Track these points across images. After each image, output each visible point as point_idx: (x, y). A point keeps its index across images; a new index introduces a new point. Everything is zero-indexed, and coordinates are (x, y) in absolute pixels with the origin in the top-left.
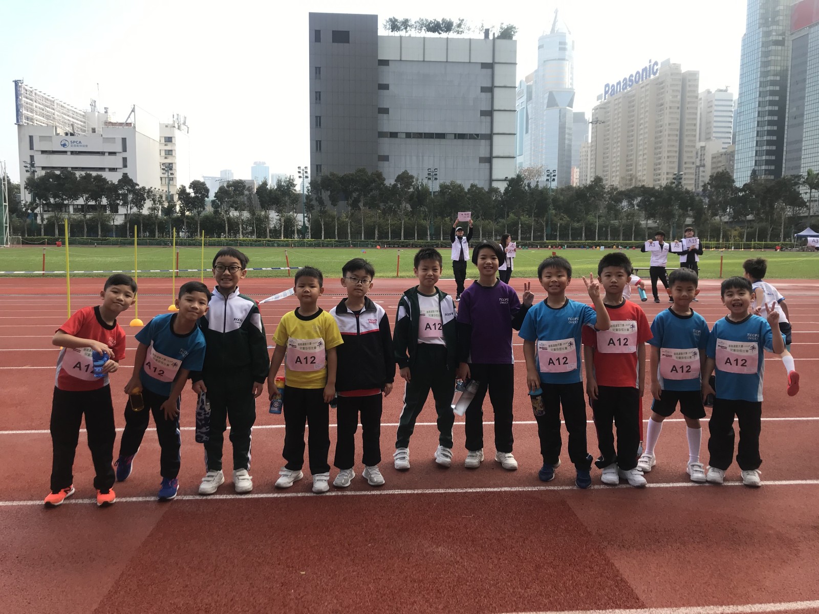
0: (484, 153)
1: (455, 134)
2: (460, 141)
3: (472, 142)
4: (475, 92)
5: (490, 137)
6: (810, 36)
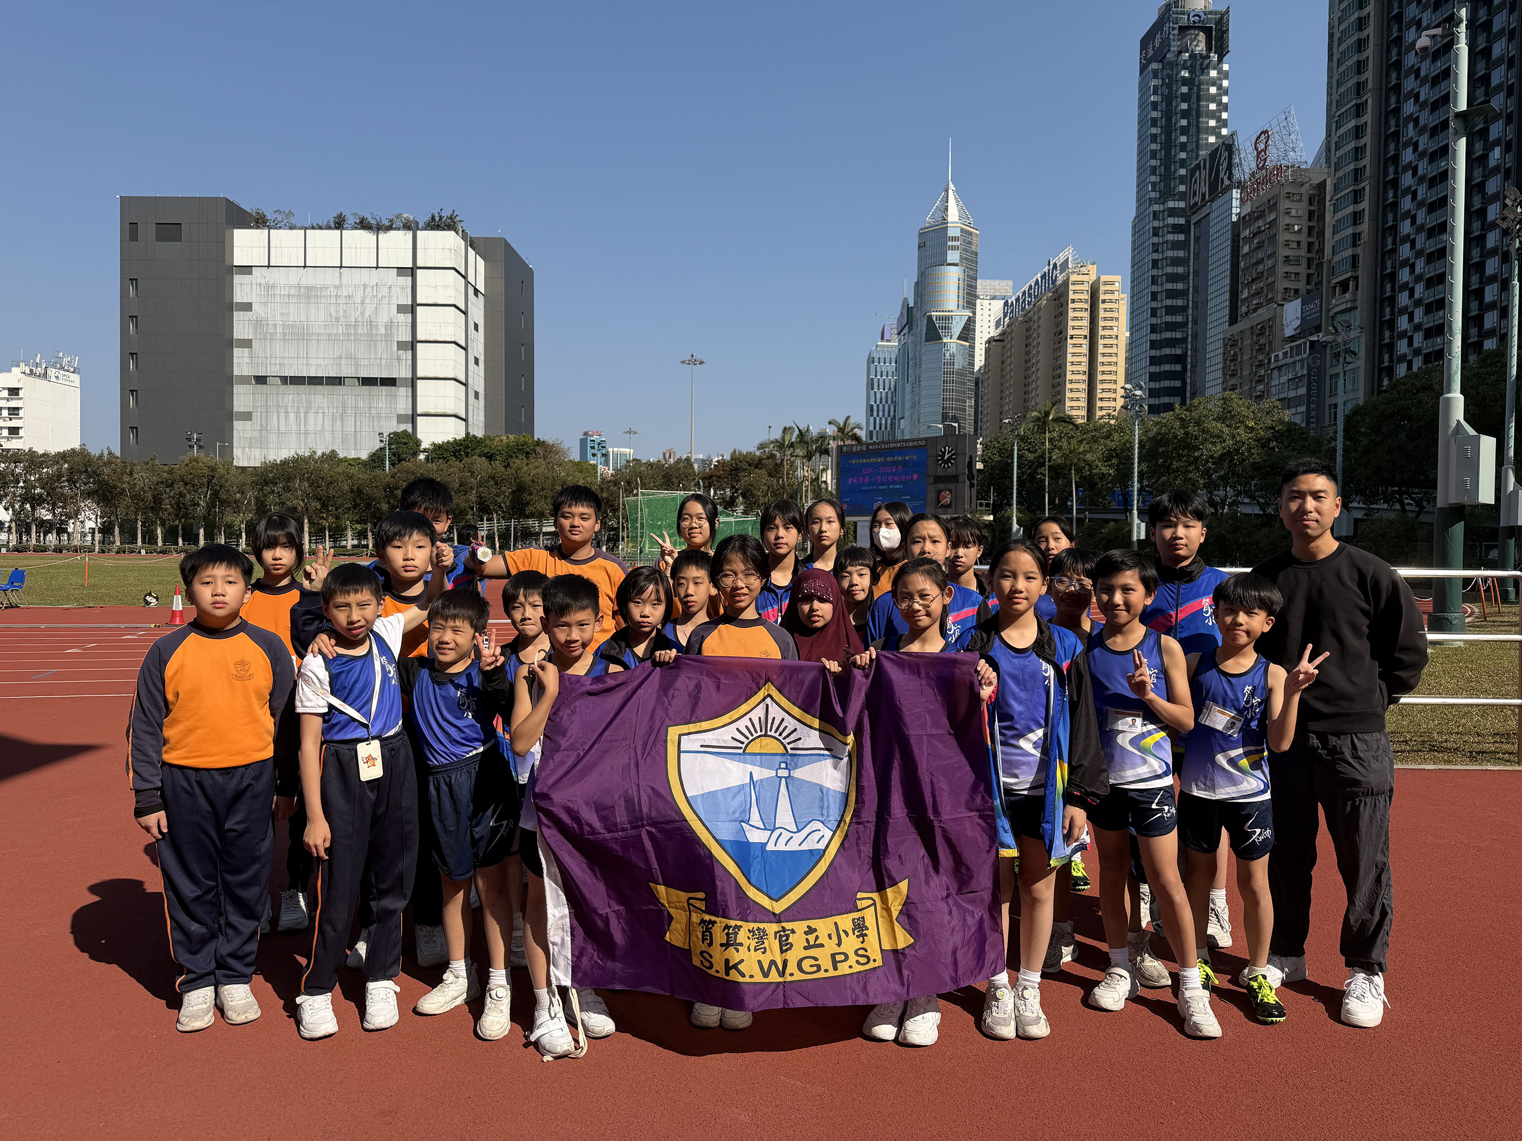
0: (404, 408)
1: (358, 378)
2: (364, 389)
3: (384, 389)
4: (388, 313)
5: (413, 381)
6: (1212, 216)
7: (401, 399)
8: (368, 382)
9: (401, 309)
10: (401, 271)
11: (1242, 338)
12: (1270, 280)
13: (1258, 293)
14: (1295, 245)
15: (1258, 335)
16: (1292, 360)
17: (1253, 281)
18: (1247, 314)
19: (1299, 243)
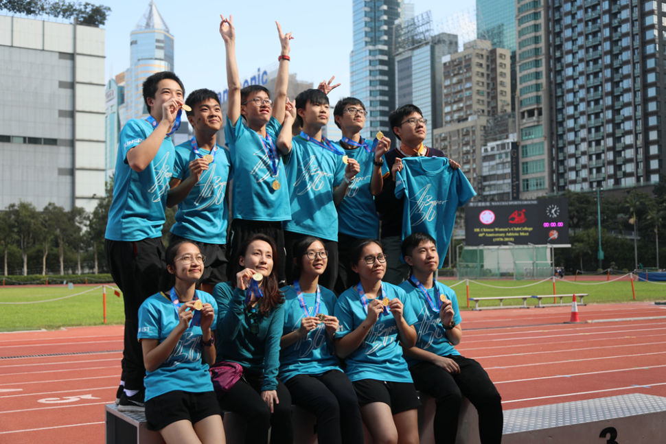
0: (65, 163)
1: (25, 138)
2: (31, 147)
3: (47, 148)
4: (51, 87)
5: (72, 143)
6: (414, 59)
7: (61, 156)
8: (34, 141)
9: (62, 85)
10: (62, 55)
11: (450, 137)
12: (468, 103)
13: (460, 110)
14: (481, 84)
15: (464, 135)
16: (498, 152)
17: (455, 102)
18: (450, 122)
19: (483, 83)
